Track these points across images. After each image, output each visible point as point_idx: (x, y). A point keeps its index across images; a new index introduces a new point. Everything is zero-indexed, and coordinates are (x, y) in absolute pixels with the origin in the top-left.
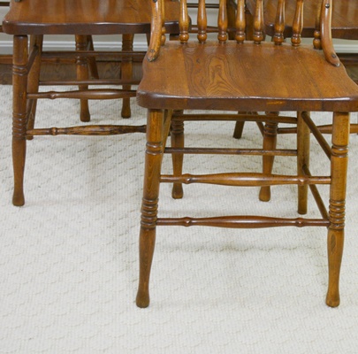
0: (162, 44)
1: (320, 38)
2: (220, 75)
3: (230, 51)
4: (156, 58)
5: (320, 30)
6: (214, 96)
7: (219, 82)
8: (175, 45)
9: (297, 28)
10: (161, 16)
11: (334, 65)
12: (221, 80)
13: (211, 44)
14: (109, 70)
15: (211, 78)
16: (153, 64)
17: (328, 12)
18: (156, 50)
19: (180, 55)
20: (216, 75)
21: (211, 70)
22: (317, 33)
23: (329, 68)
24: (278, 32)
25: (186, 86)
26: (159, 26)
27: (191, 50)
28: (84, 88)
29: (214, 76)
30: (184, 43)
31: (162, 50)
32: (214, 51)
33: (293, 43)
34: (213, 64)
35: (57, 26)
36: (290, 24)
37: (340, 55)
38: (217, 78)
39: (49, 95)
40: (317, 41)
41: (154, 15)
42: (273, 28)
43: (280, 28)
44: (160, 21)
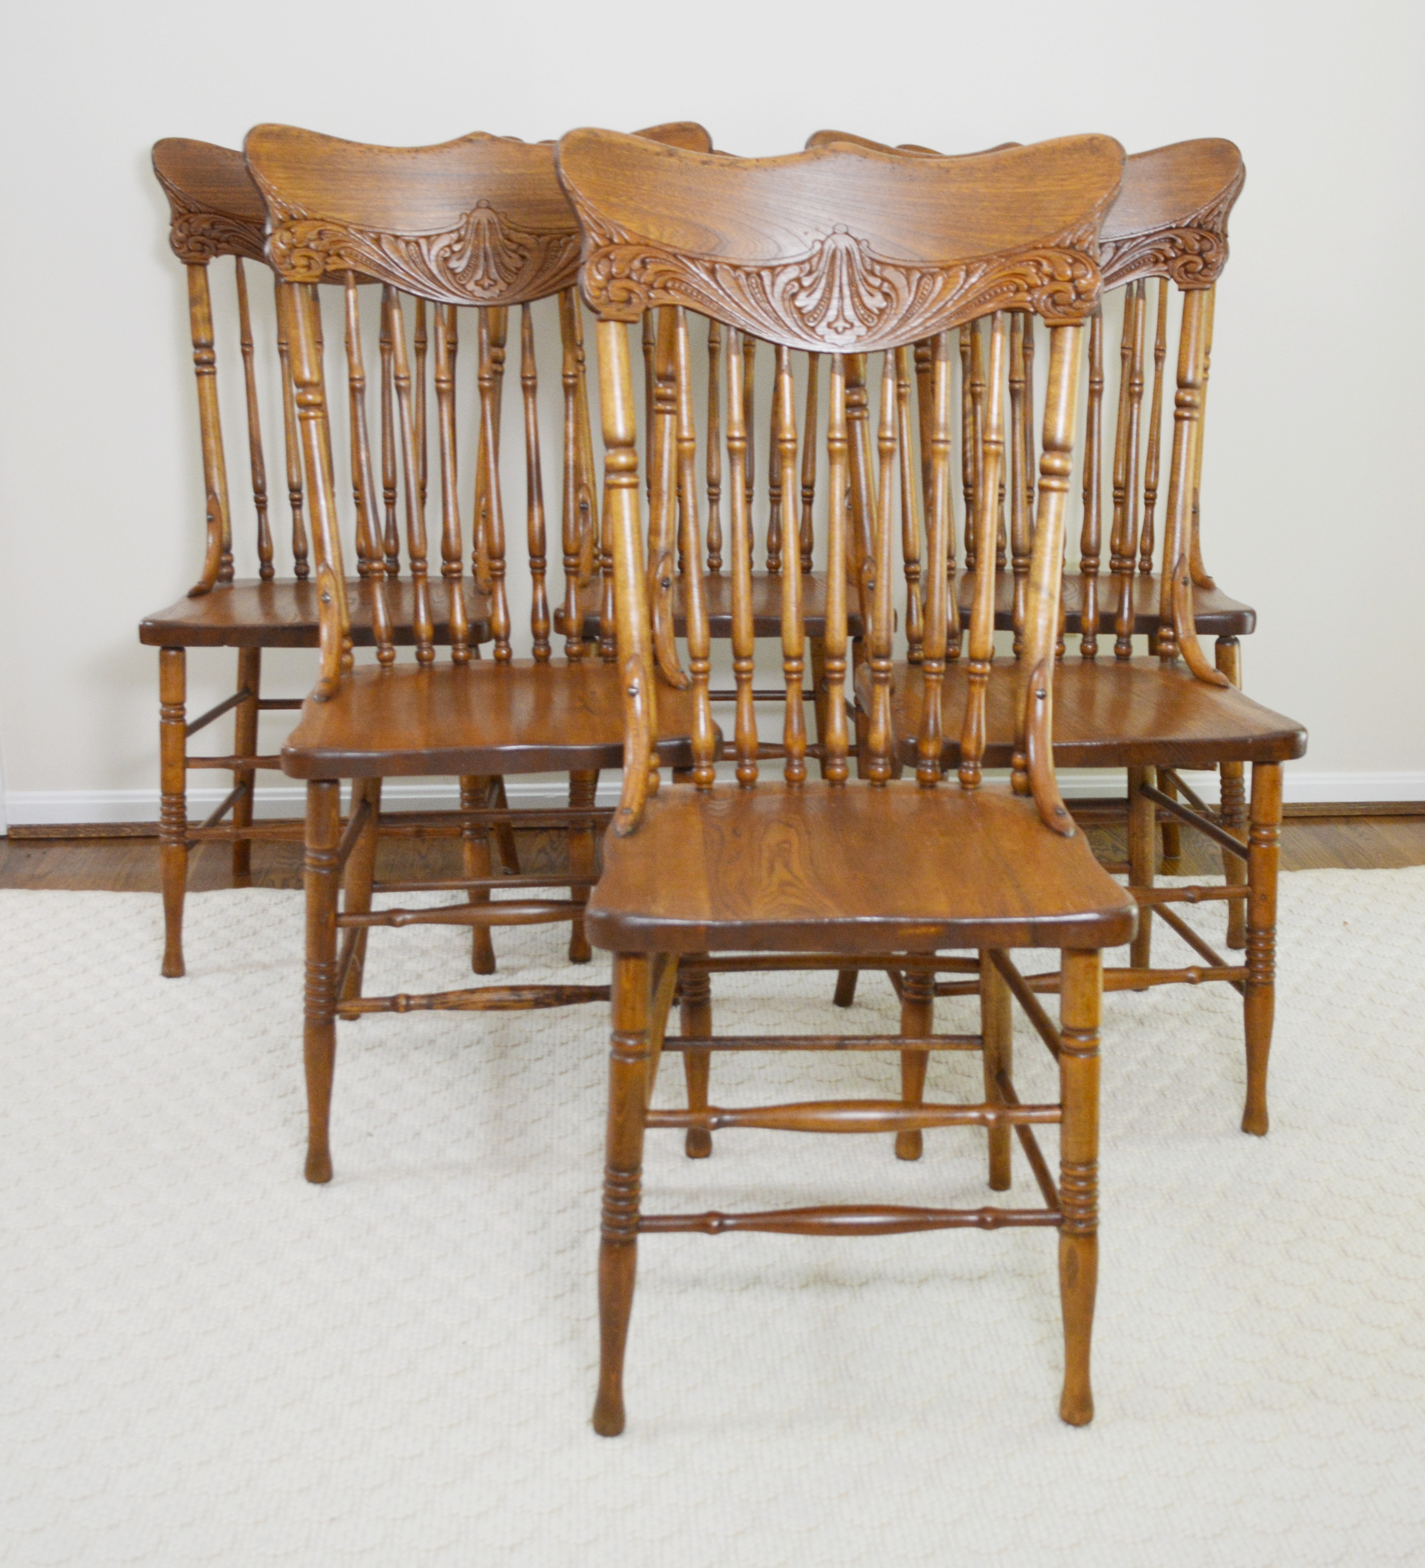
0: (652, 793)
1: (1025, 768)
2: (787, 865)
3: (814, 806)
4: (637, 827)
5: (1024, 750)
6: (772, 919)
7: (784, 884)
8: (684, 796)
9: (970, 747)
10: (649, 728)
11: (1061, 834)
12: (787, 876)
13: (768, 790)
14: (542, 850)
15: (764, 873)
16: (628, 842)
17: (1043, 710)
18: (635, 808)
19: (695, 821)
20: (778, 866)
21: (766, 854)
22: (1018, 759)
23: (1048, 840)
24: (926, 757)
25: (703, 894)
26: (643, 752)
27: (721, 806)
28: (481, 897)
29: (771, 869)
30: (705, 789)
31: (650, 809)
32: (776, 806)
33: (964, 782)
34: (774, 836)
35: (407, 757)
36: (954, 738)
37: (1071, 804)
38: (781, 873)
39: (390, 918)
40: (1020, 778)
41: (631, 724)
42: (915, 748)
43: (931, 749)
44: (644, 739)
